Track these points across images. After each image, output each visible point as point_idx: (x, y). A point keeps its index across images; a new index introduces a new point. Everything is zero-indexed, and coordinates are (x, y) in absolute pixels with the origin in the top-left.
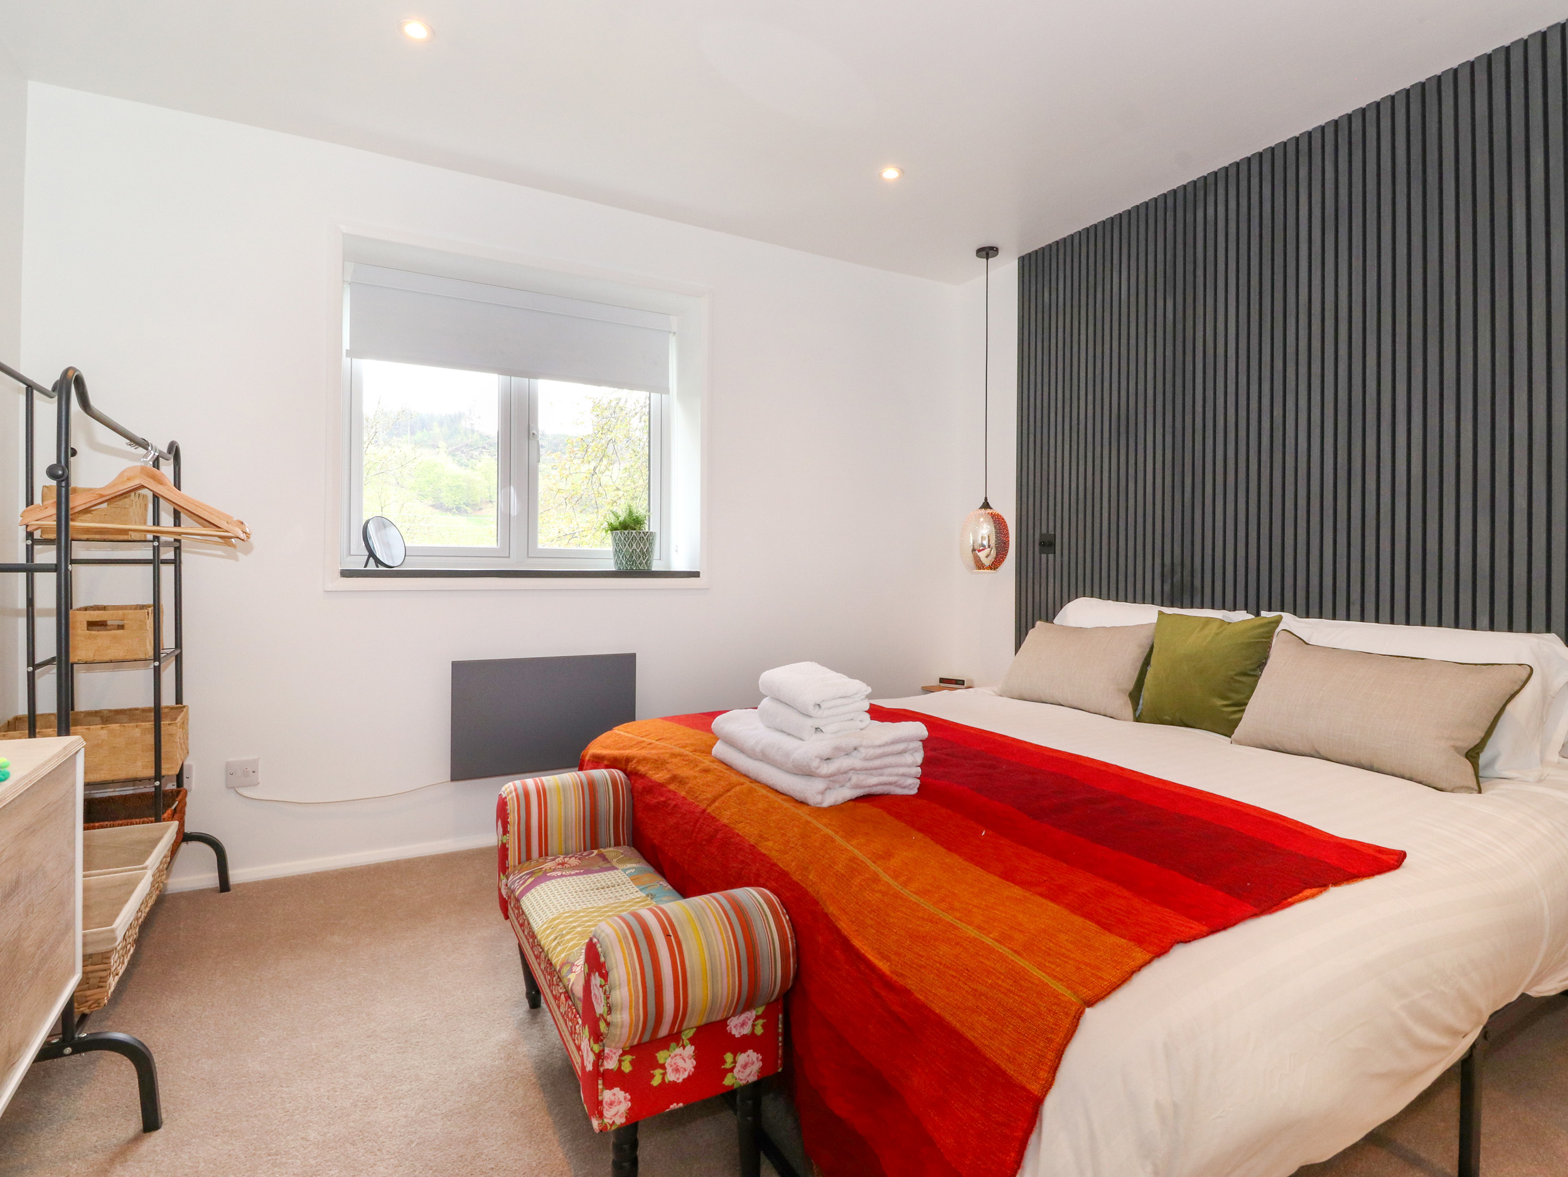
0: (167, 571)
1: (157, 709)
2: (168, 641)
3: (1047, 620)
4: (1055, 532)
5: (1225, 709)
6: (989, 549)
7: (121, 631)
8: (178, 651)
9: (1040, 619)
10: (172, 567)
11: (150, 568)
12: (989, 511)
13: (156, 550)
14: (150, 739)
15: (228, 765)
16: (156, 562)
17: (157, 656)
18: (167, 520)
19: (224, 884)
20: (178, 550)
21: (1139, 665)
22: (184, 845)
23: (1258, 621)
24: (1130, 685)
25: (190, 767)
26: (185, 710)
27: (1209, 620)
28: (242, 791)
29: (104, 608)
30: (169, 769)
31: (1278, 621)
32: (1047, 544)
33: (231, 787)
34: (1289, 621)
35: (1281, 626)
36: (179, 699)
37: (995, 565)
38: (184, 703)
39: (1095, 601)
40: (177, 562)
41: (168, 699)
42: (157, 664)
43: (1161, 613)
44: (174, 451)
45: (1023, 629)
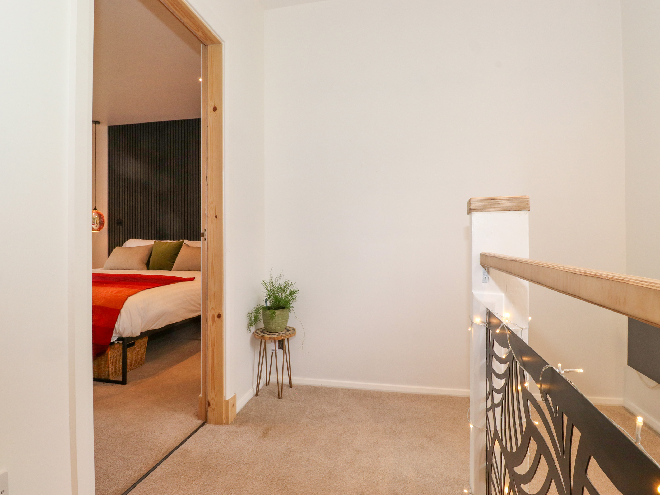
3: (120, 246)
4: (122, 219)
5: (170, 264)
6: (97, 224)
9: (117, 246)
12: (96, 211)
21: (148, 256)
23: (179, 241)
24: (146, 262)
27: (167, 242)
31: (183, 242)
32: (119, 223)
34: (186, 241)
35: (184, 243)
37: (99, 229)
39: (136, 240)
43: (155, 241)
45: (111, 249)
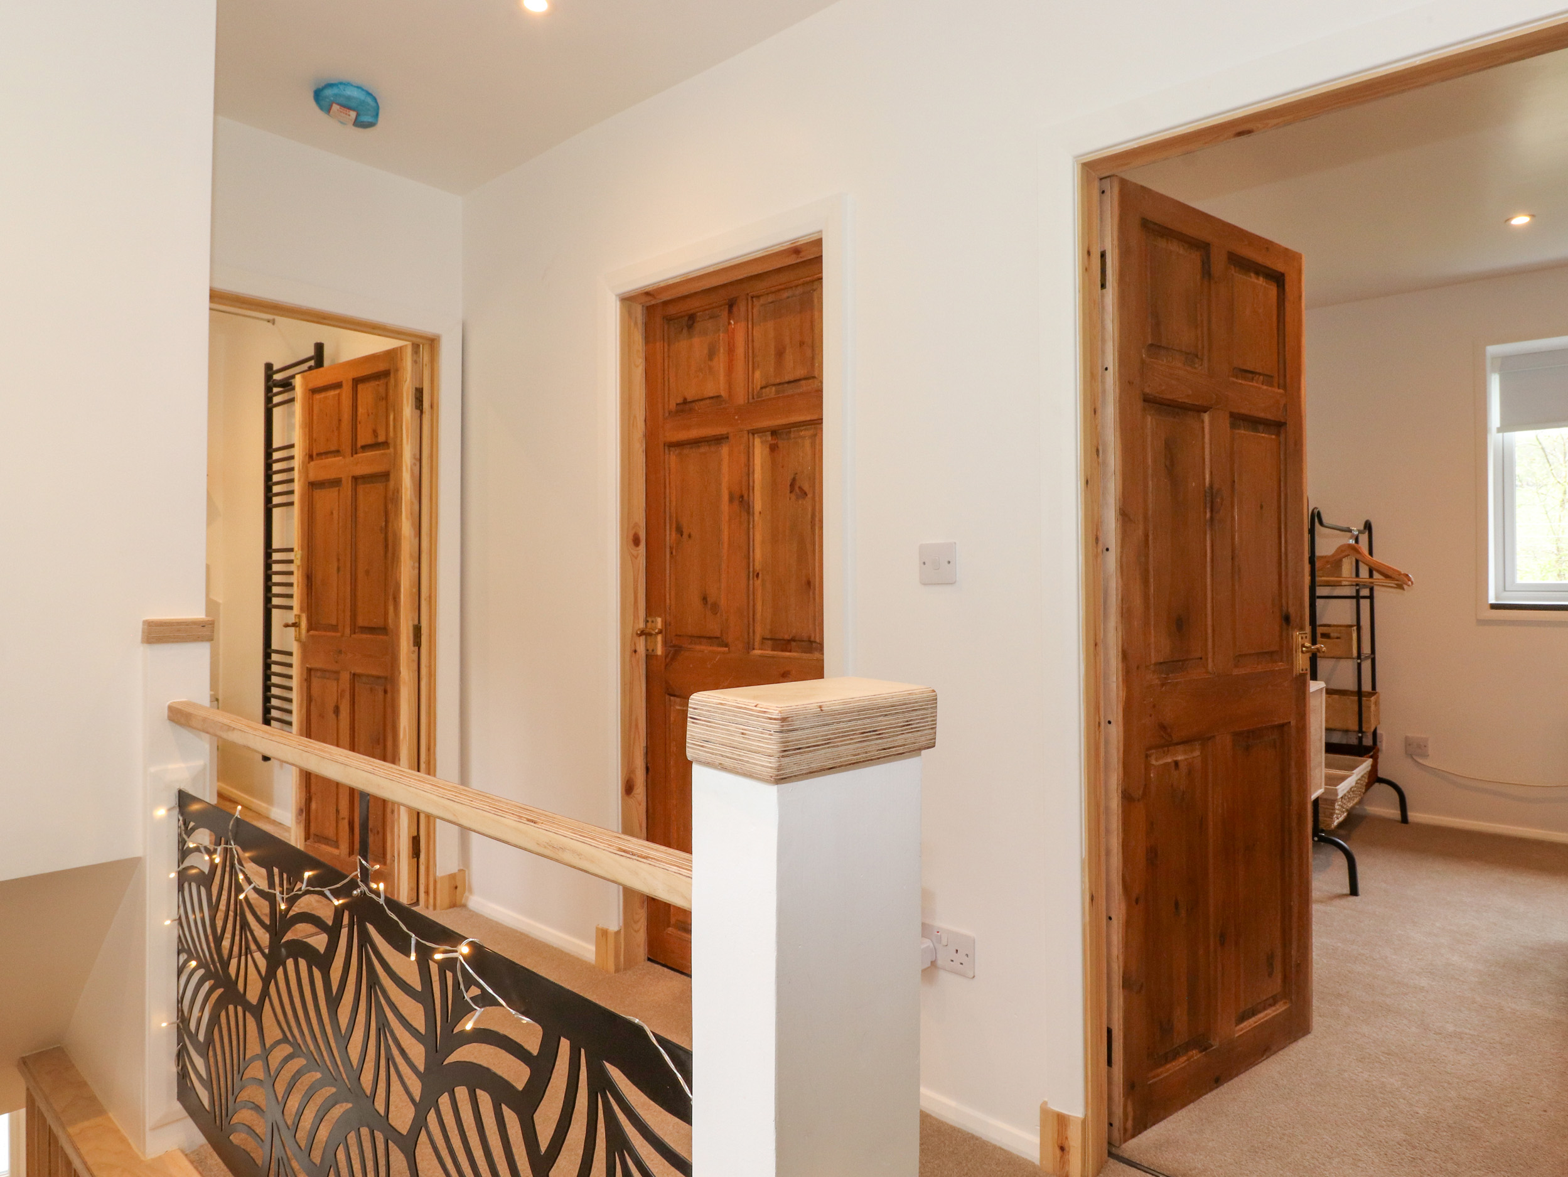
0: (1365, 604)
1: (1359, 693)
2: (1366, 649)
7: (1339, 640)
8: (1373, 656)
10: (1368, 601)
11: (1354, 601)
13: (1358, 591)
14: (1356, 708)
15: (1406, 738)
16: (1357, 597)
17: (1359, 657)
18: (1364, 572)
19: (1404, 819)
20: (1372, 590)
22: (1377, 784)
25: (1381, 735)
26: (1377, 694)
28: (1414, 757)
29: (1329, 626)
30: (1369, 728)
33: (1410, 755)
36: (1374, 687)
38: (1377, 691)
40: (1371, 597)
41: (1367, 687)
42: (1359, 661)
44: (1368, 526)
